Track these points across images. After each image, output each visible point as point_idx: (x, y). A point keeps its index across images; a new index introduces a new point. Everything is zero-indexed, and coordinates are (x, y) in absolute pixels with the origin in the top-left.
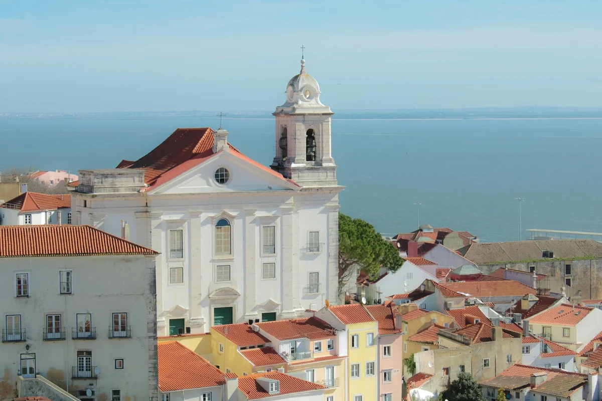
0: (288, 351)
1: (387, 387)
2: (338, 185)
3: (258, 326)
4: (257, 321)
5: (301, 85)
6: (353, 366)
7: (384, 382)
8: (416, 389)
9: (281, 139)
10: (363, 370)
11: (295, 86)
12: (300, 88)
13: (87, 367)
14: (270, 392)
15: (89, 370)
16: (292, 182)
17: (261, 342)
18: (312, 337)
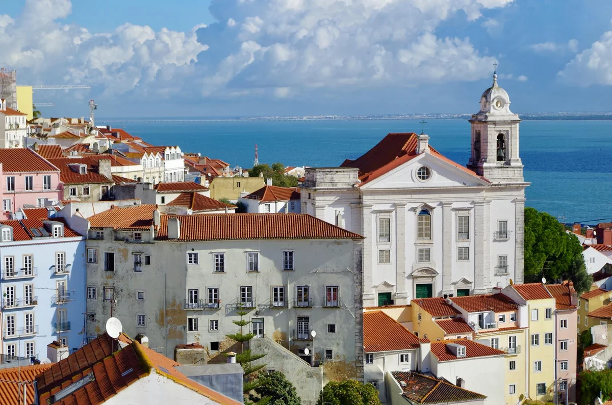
0: (476, 321)
1: (563, 355)
2: (524, 181)
3: (451, 301)
4: (451, 296)
5: (493, 96)
6: (533, 336)
7: (561, 351)
8: (590, 358)
9: (475, 142)
10: (542, 339)
11: (488, 97)
12: (491, 99)
13: (305, 330)
14: (458, 356)
15: (307, 333)
16: (484, 179)
17: (454, 314)
18: (497, 310)
